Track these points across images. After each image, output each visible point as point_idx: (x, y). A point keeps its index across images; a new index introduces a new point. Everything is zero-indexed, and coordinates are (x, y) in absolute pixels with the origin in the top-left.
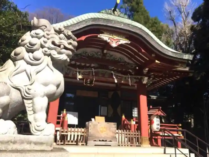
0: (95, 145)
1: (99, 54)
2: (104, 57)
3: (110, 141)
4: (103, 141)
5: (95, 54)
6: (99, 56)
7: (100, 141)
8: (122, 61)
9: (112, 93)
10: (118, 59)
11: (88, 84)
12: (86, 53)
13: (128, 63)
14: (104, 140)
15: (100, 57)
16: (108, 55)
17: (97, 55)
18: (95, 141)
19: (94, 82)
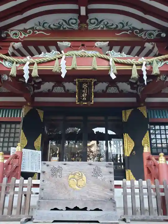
0: (55, 221)
1: (74, 21)
2: (84, 25)
3: (97, 210)
4: (76, 209)
5: (64, 23)
6: (73, 25)
7: (68, 209)
8: (126, 27)
9: (129, 112)
10: (117, 26)
11: (85, 101)
12: (45, 25)
13: (141, 31)
14: (80, 208)
15: (76, 27)
16: (92, 21)
17: (69, 25)
18: (56, 209)
19: (93, 96)
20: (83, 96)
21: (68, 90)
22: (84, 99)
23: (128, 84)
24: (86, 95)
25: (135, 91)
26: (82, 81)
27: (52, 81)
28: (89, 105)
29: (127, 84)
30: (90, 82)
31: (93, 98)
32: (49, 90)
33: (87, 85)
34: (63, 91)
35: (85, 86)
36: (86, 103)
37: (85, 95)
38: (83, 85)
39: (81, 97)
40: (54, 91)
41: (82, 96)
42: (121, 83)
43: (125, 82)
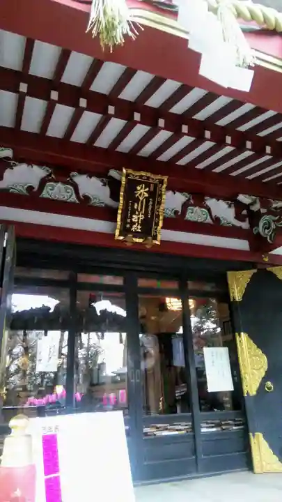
19: (161, 224)
20: (135, 218)
21: (87, 198)
22: (137, 228)
23: (230, 206)
24: (142, 217)
25: (245, 225)
26: (137, 178)
27: (40, 164)
28: (148, 247)
29: (227, 206)
30: (156, 185)
31: (162, 228)
32: (30, 188)
33: (147, 189)
34: (74, 198)
35: (142, 191)
36: (141, 241)
37: (139, 218)
38: (138, 188)
39: (129, 220)
40: (45, 194)
41: (131, 217)
42: (214, 200)
43: (225, 199)
